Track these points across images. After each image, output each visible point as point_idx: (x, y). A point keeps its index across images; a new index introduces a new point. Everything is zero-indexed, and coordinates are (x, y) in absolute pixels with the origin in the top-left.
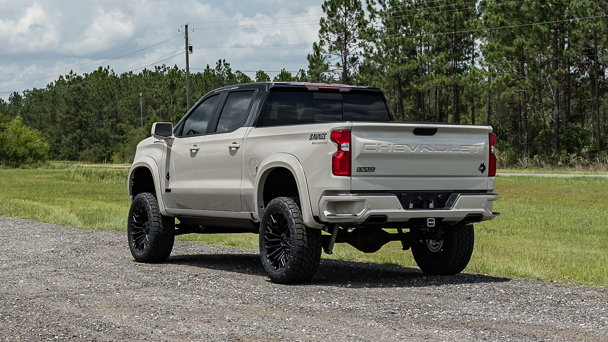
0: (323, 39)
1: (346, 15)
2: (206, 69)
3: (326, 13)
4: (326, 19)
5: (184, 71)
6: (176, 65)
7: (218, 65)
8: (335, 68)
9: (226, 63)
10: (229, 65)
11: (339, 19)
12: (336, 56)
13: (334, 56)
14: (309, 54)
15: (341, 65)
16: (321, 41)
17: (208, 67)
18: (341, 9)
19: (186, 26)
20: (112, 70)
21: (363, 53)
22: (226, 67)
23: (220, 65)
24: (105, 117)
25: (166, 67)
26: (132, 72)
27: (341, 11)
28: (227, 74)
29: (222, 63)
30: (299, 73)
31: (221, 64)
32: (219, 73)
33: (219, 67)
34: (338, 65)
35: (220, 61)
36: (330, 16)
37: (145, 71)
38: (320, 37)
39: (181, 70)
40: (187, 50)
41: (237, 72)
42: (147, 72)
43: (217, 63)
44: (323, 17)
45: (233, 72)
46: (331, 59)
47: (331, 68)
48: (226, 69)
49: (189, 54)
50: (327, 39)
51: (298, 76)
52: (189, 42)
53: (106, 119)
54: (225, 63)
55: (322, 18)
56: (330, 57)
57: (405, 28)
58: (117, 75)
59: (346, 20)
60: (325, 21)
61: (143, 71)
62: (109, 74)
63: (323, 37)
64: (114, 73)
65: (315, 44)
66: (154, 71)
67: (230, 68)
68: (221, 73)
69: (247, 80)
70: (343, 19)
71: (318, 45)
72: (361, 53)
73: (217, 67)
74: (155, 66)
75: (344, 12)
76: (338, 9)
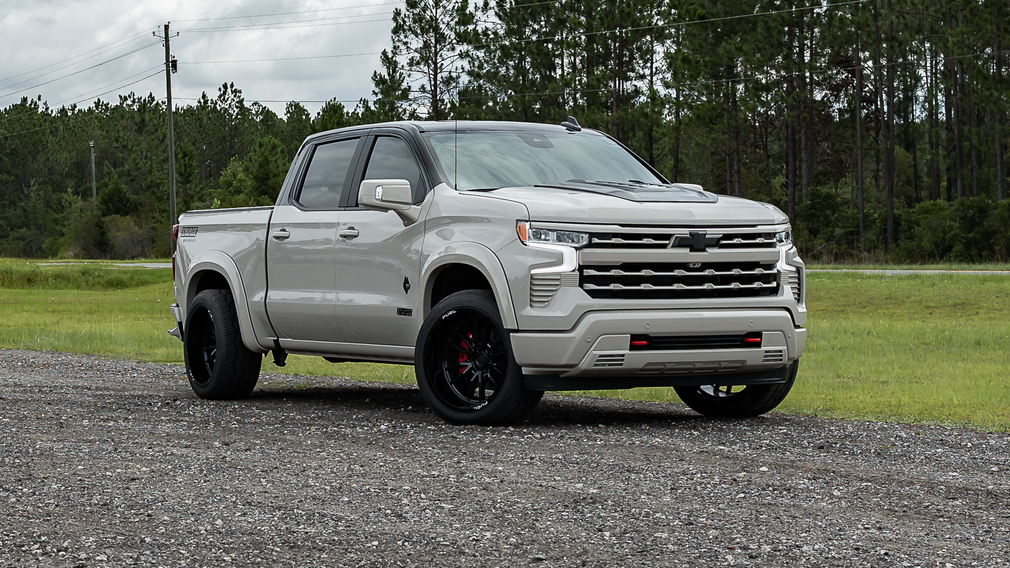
0: (397, 44)
1: (437, 5)
2: (202, 100)
5: (163, 103)
6: (151, 94)
7: (222, 92)
8: (417, 95)
9: (235, 90)
10: (240, 92)
11: (425, 12)
12: (420, 75)
13: (416, 75)
14: (375, 72)
15: (428, 88)
16: (395, 47)
17: (204, 96)
19: (166, 27)
20: (45, 104)
21: (467, 67)
22: (235, 96)
23: (225, 93)
24: (32, 183)
25: (135, 97)
26: (75, 106)
28: (237, 107)
29: (229, 90)
30: (359, 105)
31: (226, 91)
32: (223, 106)
33: (222, 97)
34: (423, 89)
35: (225, 86)
36: (411, 4)
37: (97, 104)
38: (393, 40)
39: (160, 102)
40: (168, 66)
41: (255, 104)
42: (102, 106)
43: (220, 89)
44: (398, 8)
45: (247, 104)
46: (412, 79)
47: (411, 96)
48: (236, 100)
49: (171, 73)
50: (406, 43)
51: (358, 110)
52: (171, 53)
53: (34, 185)
54: (233, 89)
55: (396, 9)
56: (409, 76)
57: (536, 27)
58: (52, 111)
60: (402, 15)
61: (95, 103)
62: (40, 111)
63: (399, 41)
64: (47, 109)
65: (384, 53)
66: (115, 103)
67: (242, 98)
68: (227, 107)
69: (271, 118)
70: (431, 12)
71: (390, 55)
72: (463, 68)
73: (220, 97)
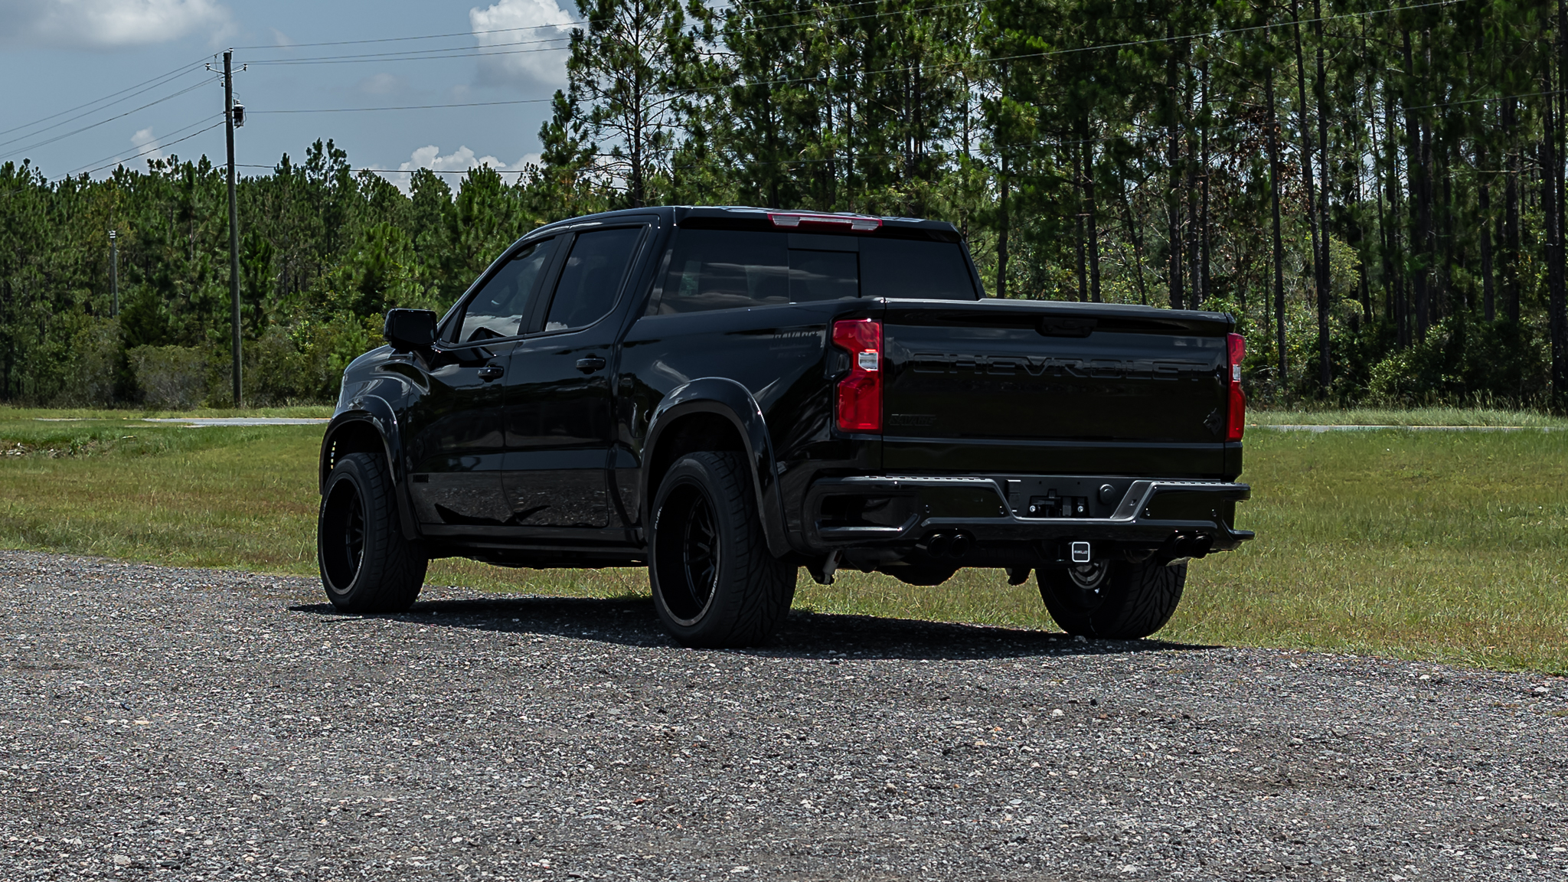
0: (578, 84)
1: (638, 23)
2: (281, 166)
3: (587, 18)
4: (587, 33)
5: (223, 172)
6: (204, 157)
7: (313, 155)
8: (609, 160)
9: (336, 151)
11: (619, 35)
12: (614, 130)
13: (608, 130)
14: (545, 124)
15: (626, 151)
16: (574, 89)
17: (285, 161)
18: (627, 10)
19: (227, 57)
22: (334, 161)
23: (317, 157)
25: (178, 163)
26: (86, 176)
27: (626, 15)
28: (338, 179)
29: (325, 151)
30: (524, 174)
31: (320, 153)
32: (315, 177)
33: (314, 163)
34: (616, 153)
35: (318, 146)
36: (598, 24)
37: (119, 173)
38: (571, 77)
39: (217, 171)
40: (228, 117)
41: (365, 173)
42: (126, 176)
43: (309, 151)
44: (578, 29)
45: (353, 175)
46: (601, 137)
47: (601, 161)
48: (336, 168)
49: (234, 127)
50: (590, 83)
51: (522, 181)
52: (234, 97)
54: (333, 150)
55: (576, 31)
56: (598, 131)
58: (52, 185)
59: (637, 36)
60: (585, 40)
61: (114, 173)
62: (32, 184)
63: (579, 79)
64: (44, 181)
65: (559, 94)
66: (146, 171)
67: (346, 164)
69: (390, 194)
70: (630, 34)
71: (566, 98)
73: (310, 162)
74: (149, 161)
75: (634, 15)
76: (619, 9)
